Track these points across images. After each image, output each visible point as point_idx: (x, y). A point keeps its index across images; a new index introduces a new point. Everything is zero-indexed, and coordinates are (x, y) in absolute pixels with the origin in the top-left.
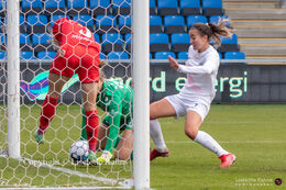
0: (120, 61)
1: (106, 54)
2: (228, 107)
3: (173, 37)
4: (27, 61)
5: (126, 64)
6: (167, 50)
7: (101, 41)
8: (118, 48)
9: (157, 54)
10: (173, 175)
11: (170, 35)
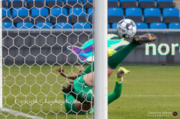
0: (84, 30)
3: (127, 10)
4: (8, 30)
5: (89, 33)
7: (68, 13)
11: (124, 9)
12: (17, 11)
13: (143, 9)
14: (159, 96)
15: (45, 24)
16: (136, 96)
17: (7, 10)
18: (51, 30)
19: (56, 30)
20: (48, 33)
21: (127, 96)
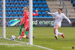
12: (9, 13)
13: (42, 12)
15: (16, 16)
17: (7, 13)
19: (19, 18)
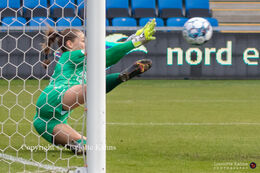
1: (55, 20)
2: (198, 83)
6: (127, 15)
7: (49, 4)
8: (69, 12)
9: (115, 21)
10: (134, 162)
14: (180, 124)
16: (146, 124)
18: (24, 28)
20: (20, 33)
21: (133, 124)
